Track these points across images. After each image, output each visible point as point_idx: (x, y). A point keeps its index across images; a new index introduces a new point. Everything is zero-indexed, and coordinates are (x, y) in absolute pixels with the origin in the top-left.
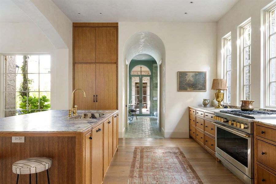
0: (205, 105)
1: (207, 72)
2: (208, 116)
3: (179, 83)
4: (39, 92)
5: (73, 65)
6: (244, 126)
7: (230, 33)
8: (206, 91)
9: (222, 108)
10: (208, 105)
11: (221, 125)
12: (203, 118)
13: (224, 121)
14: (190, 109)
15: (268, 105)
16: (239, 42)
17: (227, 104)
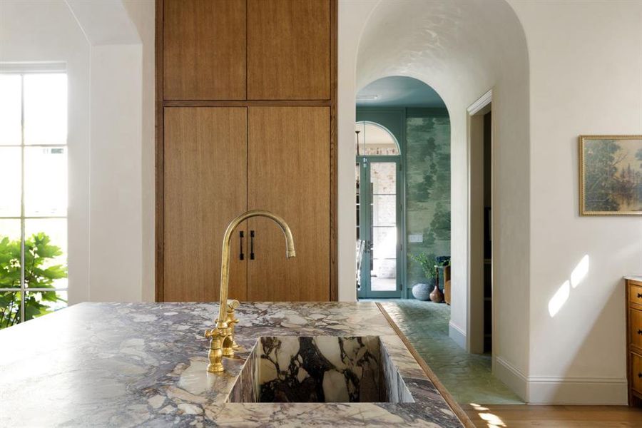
4: (23, 218)
5: (157, 112)
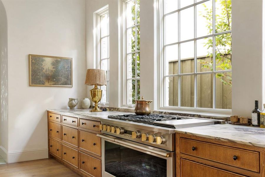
0: (71, 107)
1: (73, 59)
2: (85, 124)
3: (32, 73)
6: (162, 140)
7: (108, 6)
8: (72, 87)
9: (100, 111)
10: (75, 108)
11: (115, 139)
12: (77, 128)
13: (121, 133)
14: (50, 114)
15: (162, 106)
16: (120, 21)
17: (102, 105)
